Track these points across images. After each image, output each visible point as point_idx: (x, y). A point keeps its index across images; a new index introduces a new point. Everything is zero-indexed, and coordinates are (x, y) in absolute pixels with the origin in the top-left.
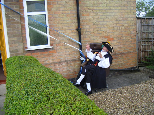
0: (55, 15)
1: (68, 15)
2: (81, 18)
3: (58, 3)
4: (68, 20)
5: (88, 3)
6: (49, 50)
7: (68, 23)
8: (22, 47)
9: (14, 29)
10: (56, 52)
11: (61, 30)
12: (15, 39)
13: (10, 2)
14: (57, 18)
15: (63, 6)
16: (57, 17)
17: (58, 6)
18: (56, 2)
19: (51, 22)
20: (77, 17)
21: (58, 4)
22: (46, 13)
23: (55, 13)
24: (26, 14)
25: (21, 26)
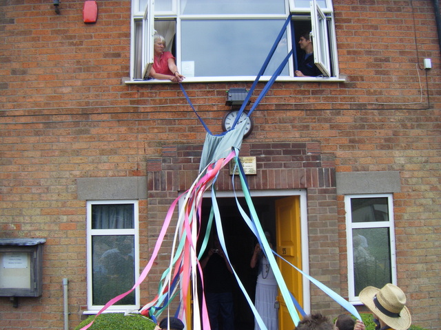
0: (409, 230)
1: (438, 229)
3: (417, 202)
4: (437, 241)
7: (437, 247)
9: (325, 258)
11: (422, 263)
12: (326, 278)
13: (320, 201)
14: (415, 236)
15: (427, 209)
16: (414, 233)
17: (415, 209)
18: (413, 201)
19: (402, 244)
21: (417, 205)
22: (390, 224)
23: (411, 225)
24: (350, 225)
25: (340, 252)
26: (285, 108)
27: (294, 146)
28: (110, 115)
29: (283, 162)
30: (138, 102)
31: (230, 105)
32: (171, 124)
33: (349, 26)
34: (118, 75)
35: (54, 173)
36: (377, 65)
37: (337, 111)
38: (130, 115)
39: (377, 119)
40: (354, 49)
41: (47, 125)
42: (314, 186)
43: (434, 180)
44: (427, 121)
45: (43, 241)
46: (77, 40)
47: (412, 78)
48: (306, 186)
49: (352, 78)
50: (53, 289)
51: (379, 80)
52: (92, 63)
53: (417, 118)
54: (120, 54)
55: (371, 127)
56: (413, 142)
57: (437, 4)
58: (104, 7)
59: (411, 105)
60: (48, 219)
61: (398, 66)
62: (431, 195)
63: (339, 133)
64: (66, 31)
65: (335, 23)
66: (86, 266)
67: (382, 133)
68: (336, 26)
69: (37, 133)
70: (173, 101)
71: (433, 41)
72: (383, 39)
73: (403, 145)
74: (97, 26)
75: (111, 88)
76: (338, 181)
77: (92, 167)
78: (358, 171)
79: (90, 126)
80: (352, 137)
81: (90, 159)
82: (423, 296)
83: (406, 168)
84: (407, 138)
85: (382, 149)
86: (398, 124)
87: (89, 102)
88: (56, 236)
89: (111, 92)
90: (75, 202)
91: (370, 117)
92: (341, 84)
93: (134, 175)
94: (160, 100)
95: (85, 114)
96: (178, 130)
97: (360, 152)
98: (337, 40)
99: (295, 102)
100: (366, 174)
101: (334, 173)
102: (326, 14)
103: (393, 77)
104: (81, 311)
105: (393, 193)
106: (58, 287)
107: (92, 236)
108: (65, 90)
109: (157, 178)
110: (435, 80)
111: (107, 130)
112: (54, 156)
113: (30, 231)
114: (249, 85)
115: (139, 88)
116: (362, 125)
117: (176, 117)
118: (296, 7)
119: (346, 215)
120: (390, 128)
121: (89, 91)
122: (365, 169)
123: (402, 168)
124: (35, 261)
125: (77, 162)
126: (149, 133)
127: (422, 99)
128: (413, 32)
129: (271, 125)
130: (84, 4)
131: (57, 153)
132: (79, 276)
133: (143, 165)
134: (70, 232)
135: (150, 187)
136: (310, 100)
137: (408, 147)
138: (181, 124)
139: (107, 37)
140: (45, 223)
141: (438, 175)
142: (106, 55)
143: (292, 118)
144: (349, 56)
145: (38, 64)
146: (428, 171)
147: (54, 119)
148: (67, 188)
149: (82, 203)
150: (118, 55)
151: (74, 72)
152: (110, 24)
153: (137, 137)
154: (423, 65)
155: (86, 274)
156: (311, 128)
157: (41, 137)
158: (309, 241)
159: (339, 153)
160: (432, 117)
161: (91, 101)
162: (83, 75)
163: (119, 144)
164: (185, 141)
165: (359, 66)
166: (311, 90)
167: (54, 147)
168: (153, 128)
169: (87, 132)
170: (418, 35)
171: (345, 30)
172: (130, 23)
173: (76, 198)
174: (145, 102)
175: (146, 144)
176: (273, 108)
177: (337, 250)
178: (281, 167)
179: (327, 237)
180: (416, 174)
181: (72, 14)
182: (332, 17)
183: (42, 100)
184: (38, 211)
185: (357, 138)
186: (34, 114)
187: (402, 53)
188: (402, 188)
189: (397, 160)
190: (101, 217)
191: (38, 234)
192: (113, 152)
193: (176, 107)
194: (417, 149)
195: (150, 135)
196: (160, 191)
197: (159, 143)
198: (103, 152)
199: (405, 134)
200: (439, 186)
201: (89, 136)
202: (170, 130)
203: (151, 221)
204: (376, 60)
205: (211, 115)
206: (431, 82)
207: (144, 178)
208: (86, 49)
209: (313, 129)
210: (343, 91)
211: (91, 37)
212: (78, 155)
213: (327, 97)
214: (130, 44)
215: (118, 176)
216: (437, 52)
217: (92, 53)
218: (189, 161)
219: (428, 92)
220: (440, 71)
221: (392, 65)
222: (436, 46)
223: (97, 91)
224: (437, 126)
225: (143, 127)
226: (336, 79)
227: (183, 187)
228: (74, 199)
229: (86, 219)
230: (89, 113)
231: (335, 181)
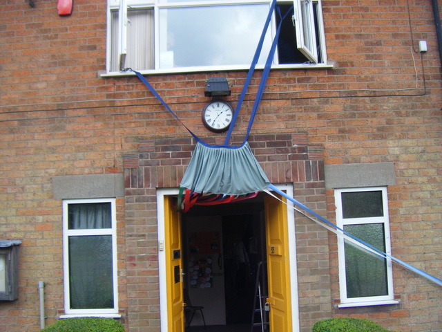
0: (405, 226)
1: (438, 224)
3: (414, 196)
4: (436, 237)
6: (391, 309)
7: (436, 244)
8: (328, 298)
9: (314, 257)
10: (407, 314)
11: (420, 261)
12: (314, 279)
13: (307, 196)
14: (412, 233)
15: (424, 202)
16: (411, 229)
17: (412, 203)
18: (409, 194)
19: (397, 240)
21: (413, 199)
22: (384, 219)
23: (407, 220)
24: (341, 222)
25: (330, 250)
26: (269, 97)
27: (279, 137)
28: (86, 110)
29: (267, 155)
30: (114, 96)
31: (210, 96)
32: (149, 117)
33: (337, 9)
34: (95, 68)
35: (30, 172)
36: (368, 49)
37: (325, 99)
38: (106, 110)
39: (368, 107)
40: (343, 33)
41: (23, 122)
42: (300, 180)
43: (432, 172)
44: (423, 108)
45: (18, 242)
46: (51, 33)
47: (406, 62)
48: (292, 180)
49: (341, 64)
50: (29, 293)
51: (370, 65)
52: (67, 57)
53: (413, 105)
54: (96, 47)
55: (363, 115)
56: (408, 130)
59: (406, 91)
60: (23, 219)
61: (390, 50)
62: (429, 187)
63: (327, 123)
64: (40, 25)
65: (322, 6)
66: (63, 268)
67: (374, 122)
68: (323, 10)
69: (12, 131)
70: (151, 94)
71: (429, 22)
72: (374, 21)
73: (397, 134)
74: (72, 18)
75: (86, 82)
76: (327, 174)
77: (67, 165)
78: (349, 162)
79: (66, 122)
80: (341, 127)
81: (66, 156)
82: (421, 296)
83: (401, 159)
84: (402, 127)
85: (374, 139)
86: (391, 112)
87: (64, 97)
88: (32, 237)
89: (87, 86)
90: (50, 201)
91: (361, 105)
92: (329, 70)
93: (110, 172)
94: (138, 93)
95: (60, 109)
96: (157, 124)
97: (351, 142)
98: (324, 24)
99: (280, 91)
100: (357, 166)
101: (322, 165)
103: (386, 62)
104: (58, 315)
105: (387, 186)
106: (34, 291)
107: (69, 237)
108: (40, 86)
109: (134, 174)
110: (431, 64)
111: (82, 126)
112: (29, 154)
113: (5, 233)
114: (230, 74)
115: (116, 81)
116: (353, 113)
117: (154, 110)
119: (336, 211)
120: (383, 116)
121: (65, 86)
122: (356, 161)
123: (397, 159)
124: (10, 263)
125: (53, 160)
126: (126, 127)
127: (417, 85)
128: (407, 12)
131: (32, 151)
132: (56, 279)
133: (120, 161)
134: (45, 233)
135: (127, 184)
136: (296, 89)
137: (403, 136)
138: (160, 117)
139: (82, 29)
140: (21, 224)
141: (436, 166)
142: (82, 48)
143: (276, 108)
144: (337, 41)
145: (12, 60)
146: (425, 161)
147: (29, 115)
148: (43, 187)
150: (94, 48)
151: (49, 67)
152: (86, 16)
153: (113, 133)
154: (418, 48)
155: (63, 276)
156: (297, 118)
157: (16, 135)
158: (296, 239)
159: (328, 144)
160: (429, 103)
161: (66, 96)
162: (58, 69)
163: (95, 140)
164: (163, 135)
165: (350, 50)
166: (296, 77)
167: (29, 145)
168: (130, 122)
169: (63, 128)
170: (412, 16)
171: (333, 13)
172: (106, 14)
173: (52, 197)
174: (121, 96)
175: (123, 140)
177: (327, 249)
178: (265, 160)
179: (315, 234)
180: (412, 164)
181: (47, 7)
183: (17, 96)
184: (14, 212)
185: (347, 128)
186: (9, 112)
187: (395, 36)
188: (396, 182)
189: (391, 150)
190: (79, 216)
191: (13, 235)
192: (90, 148)
194: (413, 138)
195: (127, 130)
196: (137, 188)
197: (137, 138)
198: (79, 149)
199: (399, 123)
200: (437, 178)
201: (64, 132)
202: (148, 124)
203: (128, 220)
204: (367, 44)
205: (190, 107)
206: (427, 66)
207: (121, 175)
208: (62, 42)
209: (299, 119)
210: (332, 77)
211: (66, 30)
212: (53, 153)
213: (314, 85)
214: (106, 35)
215: (95, 173)
216: (433, 33)
217: (67, 46)
218: (167, 156)
219: (424, 76)
220: (438, 53)
221: (385, 49)
222: (432, 26)
223: (72, 86)
224: (435, 113)
225: (120, 121)
226: (324, 65)
227: (161, 183)
228: (50, 198)
229: (62, 218)
230: (64, 108)
231: (324, 175)
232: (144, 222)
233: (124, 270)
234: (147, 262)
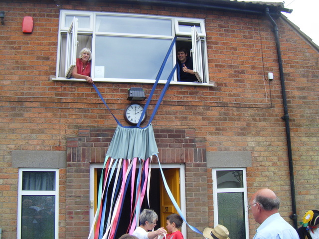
2: (298, 198)
3: (263, 174)
5: (307, 173)
9: (198, 214)
13: (195, 172)
15: (270, 179)
17: (262, 179)
18: (260, 173)
20: (290, 197)
21: (263, 176)
22: (244, 189)
24: (216, 191)
25: (209, 210)
26: (170, 103)
27: (177, 131)
28: (39, 103)
29: (168, 143)
30: (61, 95)
31: (130, 100)
32: (86, 112)
33: (217, 47)
34: (47, 73)
36: (236, 75)
37: (208, 107)
38: (55, 104)
39: (235, 114)
40: (221, 64)
42: (190, 162)
43: (275, 159)
44: (270, 116)
46: (16, 45)
47: (260, 86)
48: (184, 161)
49: (219, 84)
51: (237, 86)
52: (28, 63)
53: (264, 114)
54: (49, 58)
55: (232, 119)
56: (260, 131)
57: (278, 35)
58: (38, 22)
59: (259, 105)
61: (250, 77)
62: (273, 169)
63: (209, 123)
64: (8, 38)
65: (207, 44)
66: (17, 219)
67: (239, 124)
68: (208, 47)
70: (88, 95)
71: (274, 61)
72: (240, 57)
73: (253, 133)
74: (32, 36)
76: (207, 158)
77: (24, 143)
78: (222, 151)
79: (24, 111)
80: (217, 127)
81: (23, 136)
83: (255, 149)
84: (256, 128)
85: (239, 135)
86: (250, 118)
87: (23, 93)
89: (41, 86)
90: (9, 169)
91: (231, 112)
92: (211, 88)
93: (56, 150)
94: (78, 94)
95: (21, 102)
96: (91, 117)
97: (223, 137)
98: (208, 56)
99: (178, 99)
100: (227, 153)
101: (205, 152)
102: (201, 38)
103: (247, 85)
105: (246, 167)
107: (22, 196)
108: (6, 83)
109: (74, 152)
110: (275, 88)
111: (36, 115)
114: (144, 86)
115: (63, 85)
116: (225, 118)
117: (89, 107)
118: (180, 31)
119: (213, 183)
120: (244, 120)
121: (24, 85)
122: (227, 150)
123: (253, 150)
125: (13, 138)
126: (69, 118)
127: (266, 101)
128: (261, 53)
129: (160, 116)
130: (23, 19)
132: (11, 227)
133: (63, 142)
134: (5, 192)
135: (68, 158)
136: (188, 99)
137: (257, 134)
138: (94, 112)
139: (40, 44)
141: (277, 155)
142: (38, 58)
143: (175, 111)
144: (216, 68)
146: (270, 152)
149: (15, 170)
150: (48, 59)
151: (14, 69)
152: (43, 35)
153: (59, 121)
154: (268, 77)
155: (17, 225)
156: (188, 119)
158: (186, 202)
159: (209, 137)
160: (274, 113)
161: (25, 92)
162: (20, 72)
163: (46, 126)
164: (96, 125)
165: (224, 76)
166: (189, 91)
168: (72, 114)
169: (21, 115)
170: (264, 56)
171: (214, 49)
172: (57, 35)
173: (10, 166)
174: (66, 95)
175: (66, 127)
176: (162, 103)
177: (207, 209)
178: (167, 147)
179: (200, 198)
180: (262, 154)
181: (14, 25)
182: (205, 40)
185: (221, 127)
187: (253, 68)
188: (252, 164)
189: (249, 143)
190: (29, 181)
192: (41, 131)
193: (90, 100)
194: (263, 136)
196: (76, 162)
197: (77, 126)
198: (33, 131)
199: (255, 126)
200: (278, 163)
201: (23, 118)
202: (85, 117)
203: (69, 185)
204: (235, 72)
205: (116, 107)
206: (273, 89)
207: (64, 152)
208: (24, 52)
209: (190, 120)
210: (212, 93)
211: (28, 44)
212: (13, 133)
213: (201, 97)
214: (57, 51)
215: (44, 150)
216: (277, 68)
217: (28, 56)
218: (99, 140)
219: (271, 95)
220: (280, 81)
221: (246, 76)
222: (276, 64)
223: (30, 85)
224: (277, 120)
225: (65, 113)
226: (207, 84)
227: (93, 160)
228: (9, 166)
229: (18, 182)
230: (23, 101)
231: (206, 158)
232: (80, 187)
233: (64, 221)
234: (81, 216)
